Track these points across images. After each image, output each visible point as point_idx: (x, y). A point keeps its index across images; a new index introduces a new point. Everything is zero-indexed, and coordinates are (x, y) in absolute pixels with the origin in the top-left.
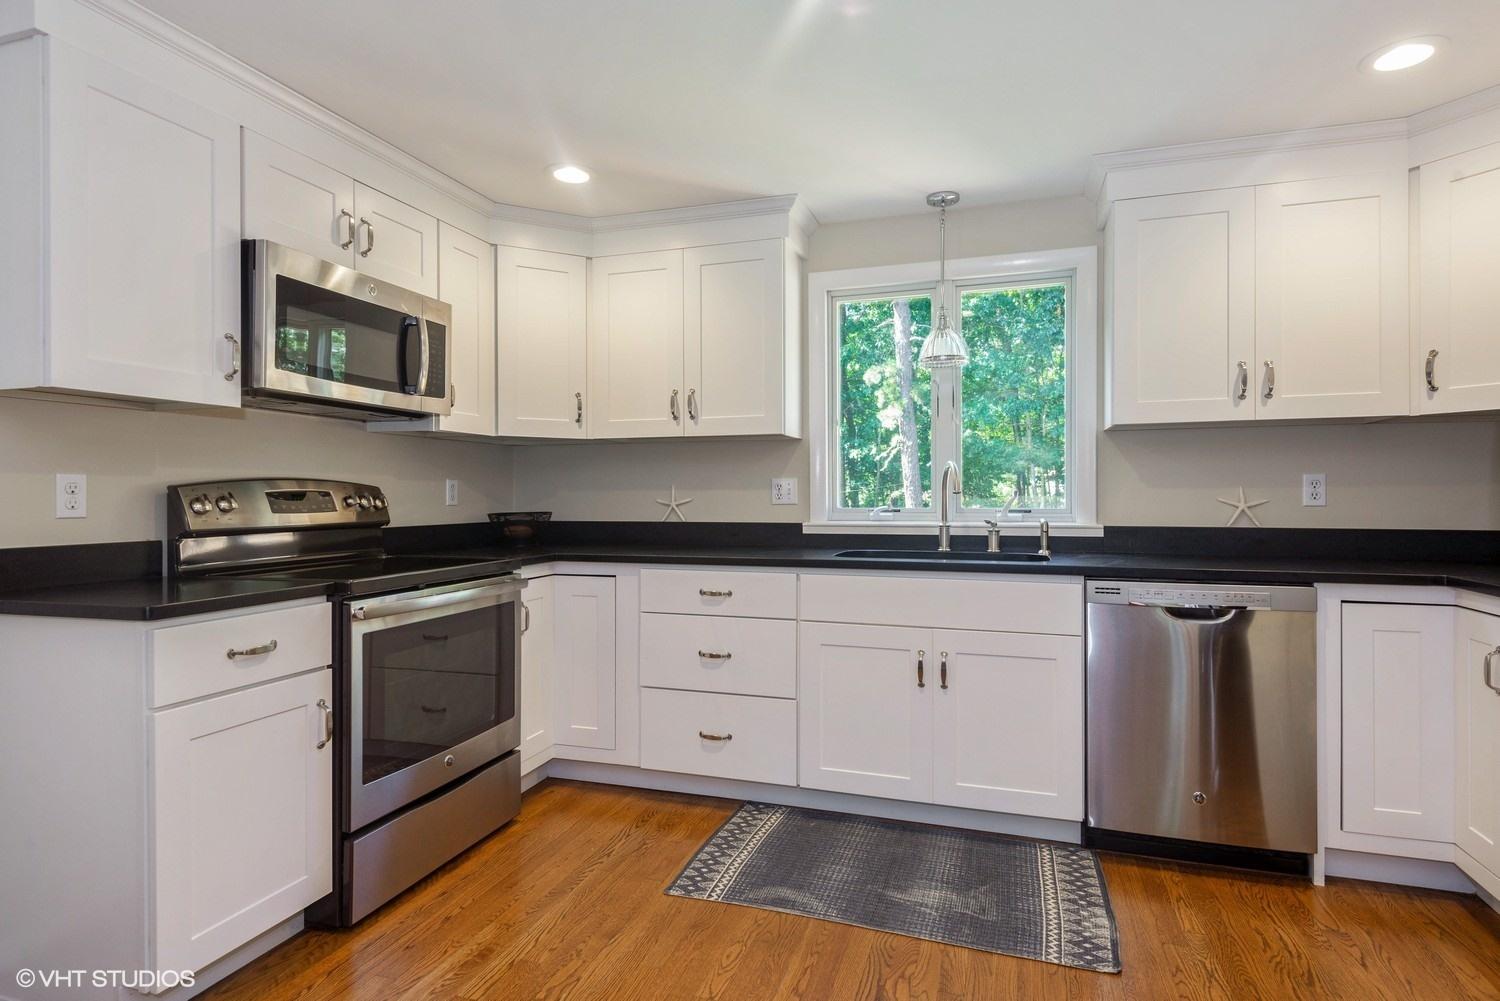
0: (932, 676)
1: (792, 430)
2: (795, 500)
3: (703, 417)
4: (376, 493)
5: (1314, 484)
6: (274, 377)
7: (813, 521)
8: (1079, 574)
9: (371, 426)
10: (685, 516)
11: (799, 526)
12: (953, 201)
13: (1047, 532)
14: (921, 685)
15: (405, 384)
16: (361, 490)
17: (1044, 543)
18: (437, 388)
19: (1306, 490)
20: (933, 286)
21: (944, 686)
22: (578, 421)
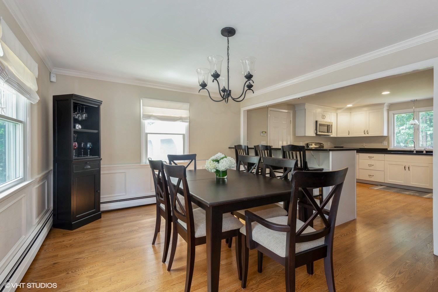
0: (407, 169)
1: (385, 134)
2: (387, 145)
3: (369, 134)
4: (322, 144)
6: (319, 133)
7: (390, 148)
9: (321, 136)
10: (366, 147)
11: (387, 149)
14: (405, 170)
15: (328, 132)
16: (320, 144)
18: (331, 132)
21: (409, 170)
22: (349, 134)
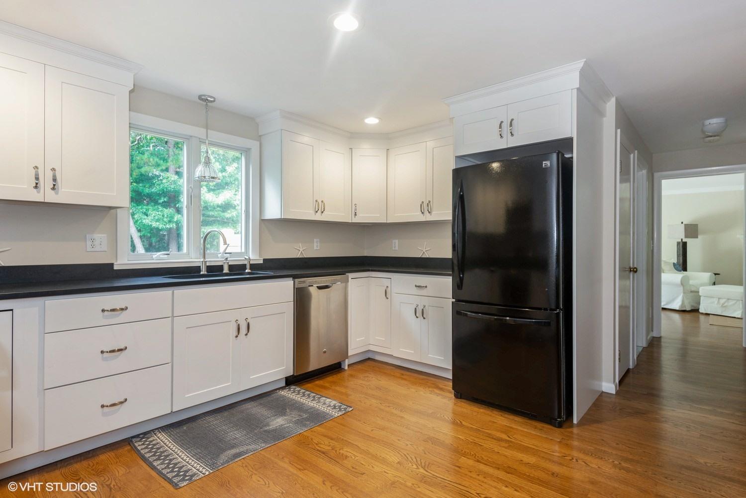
2: (106, 248)
3: (62, 189)
5: (317, 242)
7: (119, 262)
8: (291, 277)
11: (112, 265)
12: (211, 102)
13: (249, 262)
17: (248, 267)
19: (315, 244)
20: (188, 138)
